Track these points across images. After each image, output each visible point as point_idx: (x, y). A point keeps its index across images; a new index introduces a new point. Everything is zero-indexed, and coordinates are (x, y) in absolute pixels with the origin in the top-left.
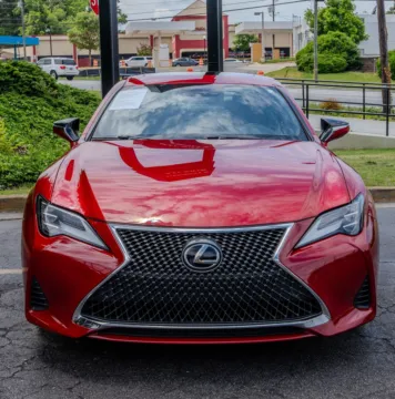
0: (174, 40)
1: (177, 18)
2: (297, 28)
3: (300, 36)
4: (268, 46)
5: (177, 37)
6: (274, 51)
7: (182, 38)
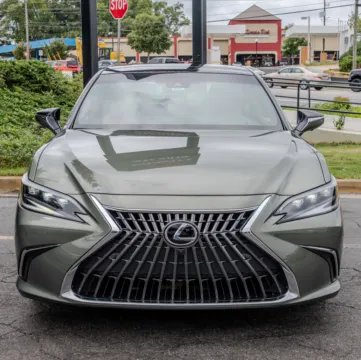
0: (230, 42)
1: (233, 22)
2: (344, 32)
3: (346, 40)
4: (317, 49)
5: (233, 40)
6: (322, 54)
7: (237, 41)
